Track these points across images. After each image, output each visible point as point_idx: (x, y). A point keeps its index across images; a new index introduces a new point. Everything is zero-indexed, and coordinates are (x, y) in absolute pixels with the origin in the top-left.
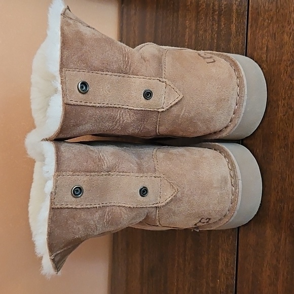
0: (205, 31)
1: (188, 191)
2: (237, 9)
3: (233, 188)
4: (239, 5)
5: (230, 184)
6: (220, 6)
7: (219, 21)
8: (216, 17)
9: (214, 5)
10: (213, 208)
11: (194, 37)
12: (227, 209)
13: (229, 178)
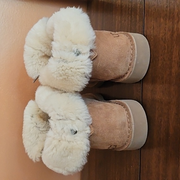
0: (125, 21)
1: (101, 130)
2: (139, 7)
3: (129, 129)
4: (141, 4)
5: (128, 126)
6: (131, 6)
7: (131, 14)
8: (130, 12)
9: (129, 5)
10: (117, 140)
11: (120, 24)
12: (126, 141)
13: (127, 123)
